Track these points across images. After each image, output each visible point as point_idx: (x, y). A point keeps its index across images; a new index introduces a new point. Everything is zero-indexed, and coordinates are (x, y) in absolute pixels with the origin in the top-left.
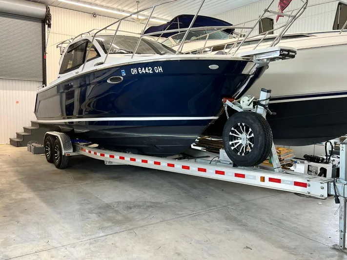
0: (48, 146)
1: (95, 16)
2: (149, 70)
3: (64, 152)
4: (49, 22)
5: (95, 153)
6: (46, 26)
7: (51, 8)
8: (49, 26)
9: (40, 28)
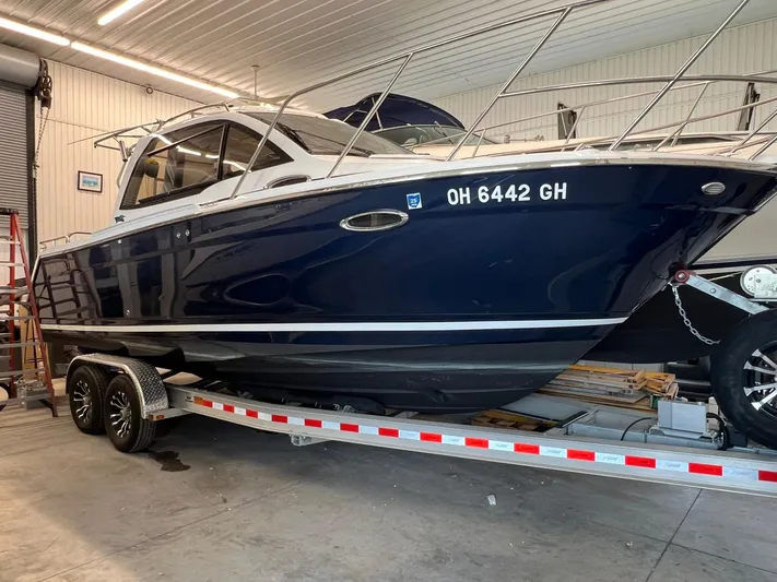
0: (79, 390)
1: (150, 90)
2: (518, 193)
3: (146, 409)
4: (47, 93)
5: (251, 414)
6: (37, 104)
7: (50, 64)
8: (46, 102)
9: (22, 108)
